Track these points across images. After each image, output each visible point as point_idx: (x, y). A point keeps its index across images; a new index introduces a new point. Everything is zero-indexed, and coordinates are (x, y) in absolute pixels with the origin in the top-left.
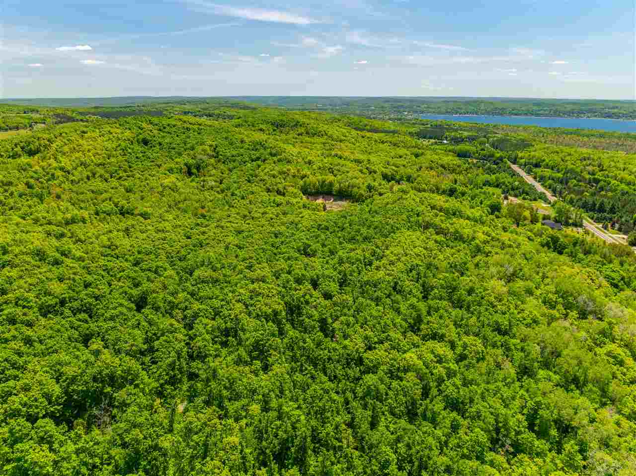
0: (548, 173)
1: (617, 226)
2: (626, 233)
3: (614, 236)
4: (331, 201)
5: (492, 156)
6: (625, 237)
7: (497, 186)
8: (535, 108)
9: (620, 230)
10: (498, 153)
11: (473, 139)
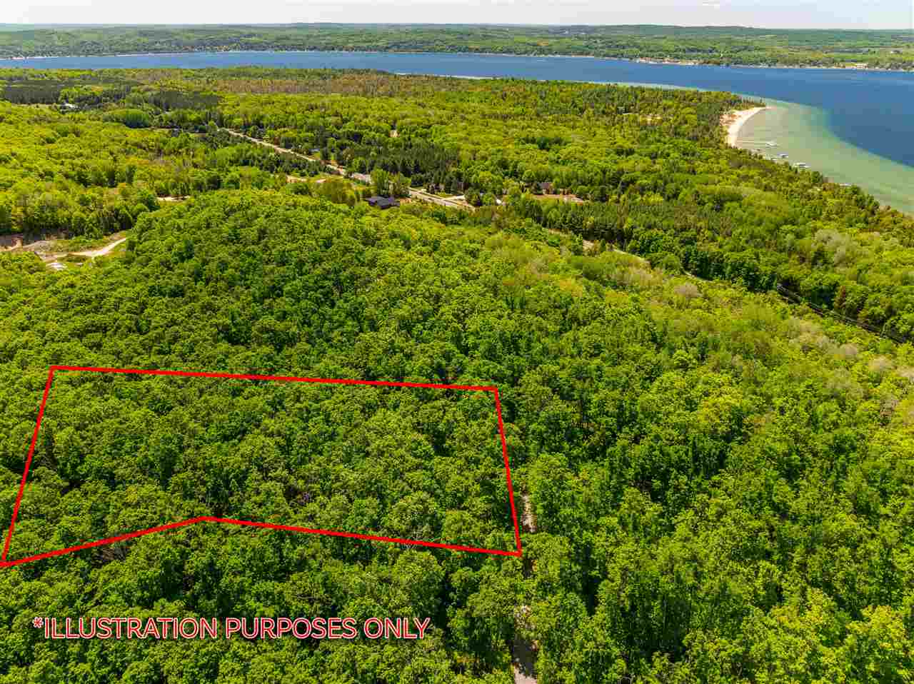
0: (291, 133)
1: (442, 187)
2: (456, 194)
3: (449, 199)
4: (18, 244)
5: (183, 119)
6: (463, 197)
7: (246, 163)
8: (145, 40)
9: (448, 191)
10: (190, 113)
11: (118, 97)
